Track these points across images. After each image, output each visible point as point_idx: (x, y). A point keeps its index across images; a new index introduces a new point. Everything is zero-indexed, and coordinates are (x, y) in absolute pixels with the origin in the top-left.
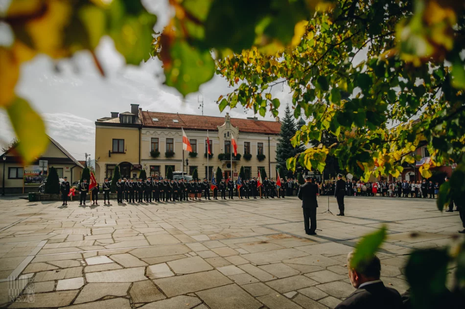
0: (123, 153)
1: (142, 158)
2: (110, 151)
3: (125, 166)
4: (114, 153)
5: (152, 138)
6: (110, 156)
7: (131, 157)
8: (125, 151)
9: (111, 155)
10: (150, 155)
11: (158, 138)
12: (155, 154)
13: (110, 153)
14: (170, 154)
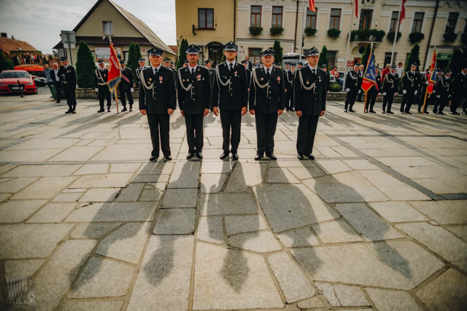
0: (213, 29)
1: (238, 36)
2: (193, 26)
3: (215, 48)
4: (200, 29)
5: (252, 6)
6: (195, 34)
7: (222, 35)
8: (215, 27)
9: (196, 32)
10: (248, 32)
11: (261, 6)
12: (255, 31)
13: (194, 29)
14: (277, 31)
